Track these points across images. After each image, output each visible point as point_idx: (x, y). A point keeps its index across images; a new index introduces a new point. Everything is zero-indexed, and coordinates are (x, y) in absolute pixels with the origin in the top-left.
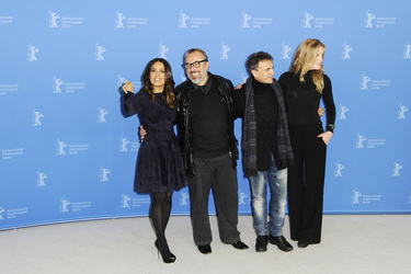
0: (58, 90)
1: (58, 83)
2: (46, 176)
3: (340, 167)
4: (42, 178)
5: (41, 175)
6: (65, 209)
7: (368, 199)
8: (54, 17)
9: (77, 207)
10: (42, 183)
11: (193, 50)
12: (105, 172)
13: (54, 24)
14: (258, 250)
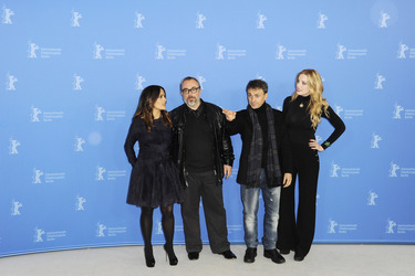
0: (36, 119)
1: (36, 112)
2: (21, 205)
4: (17, 207)
5: (16, 203)
7: (344, 229)
8: (33, 47)
9: (52, 236)
10: (16, 212)
11: (189, 78)
12: (81, 201)
13: (33, 54)
14: (246, 260)
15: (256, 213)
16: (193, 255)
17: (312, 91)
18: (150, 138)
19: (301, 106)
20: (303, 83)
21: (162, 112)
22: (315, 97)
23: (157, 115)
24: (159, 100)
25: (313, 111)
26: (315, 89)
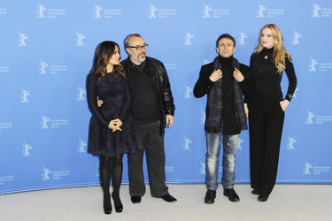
3: (292, 141)
6: (46, 177)
7: (318, 170)
9: (57, 175)
14: (206, 202)
15: (218, 155)
16: (136, 199)
17: (276, 42)
18: (104, 90)
19: (266, 57)
20: (269, 36)
21: (115, 66)
22: (279, 47)
23: (110, 69)
24: (114, 56)
25: (277, 59)
26: (278, 40)
